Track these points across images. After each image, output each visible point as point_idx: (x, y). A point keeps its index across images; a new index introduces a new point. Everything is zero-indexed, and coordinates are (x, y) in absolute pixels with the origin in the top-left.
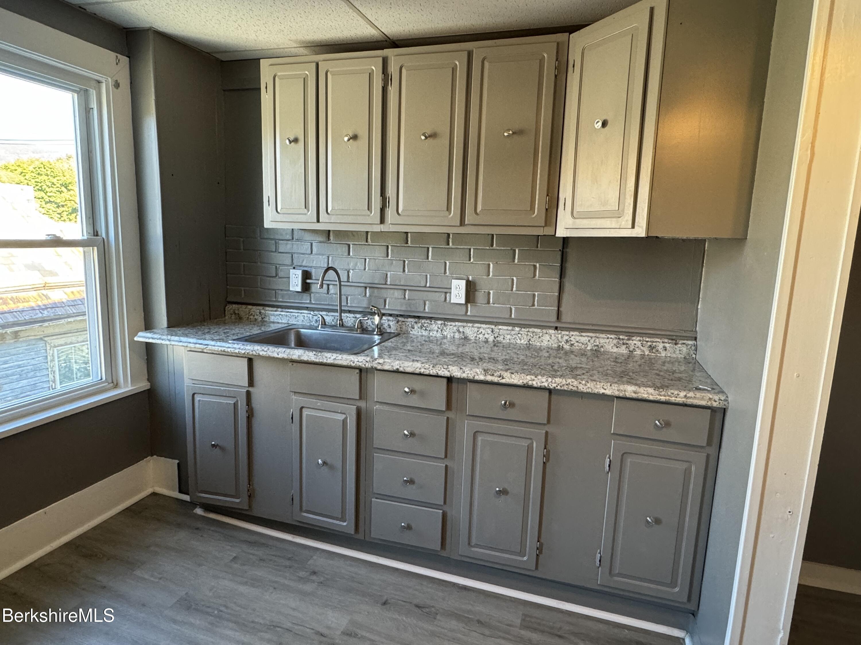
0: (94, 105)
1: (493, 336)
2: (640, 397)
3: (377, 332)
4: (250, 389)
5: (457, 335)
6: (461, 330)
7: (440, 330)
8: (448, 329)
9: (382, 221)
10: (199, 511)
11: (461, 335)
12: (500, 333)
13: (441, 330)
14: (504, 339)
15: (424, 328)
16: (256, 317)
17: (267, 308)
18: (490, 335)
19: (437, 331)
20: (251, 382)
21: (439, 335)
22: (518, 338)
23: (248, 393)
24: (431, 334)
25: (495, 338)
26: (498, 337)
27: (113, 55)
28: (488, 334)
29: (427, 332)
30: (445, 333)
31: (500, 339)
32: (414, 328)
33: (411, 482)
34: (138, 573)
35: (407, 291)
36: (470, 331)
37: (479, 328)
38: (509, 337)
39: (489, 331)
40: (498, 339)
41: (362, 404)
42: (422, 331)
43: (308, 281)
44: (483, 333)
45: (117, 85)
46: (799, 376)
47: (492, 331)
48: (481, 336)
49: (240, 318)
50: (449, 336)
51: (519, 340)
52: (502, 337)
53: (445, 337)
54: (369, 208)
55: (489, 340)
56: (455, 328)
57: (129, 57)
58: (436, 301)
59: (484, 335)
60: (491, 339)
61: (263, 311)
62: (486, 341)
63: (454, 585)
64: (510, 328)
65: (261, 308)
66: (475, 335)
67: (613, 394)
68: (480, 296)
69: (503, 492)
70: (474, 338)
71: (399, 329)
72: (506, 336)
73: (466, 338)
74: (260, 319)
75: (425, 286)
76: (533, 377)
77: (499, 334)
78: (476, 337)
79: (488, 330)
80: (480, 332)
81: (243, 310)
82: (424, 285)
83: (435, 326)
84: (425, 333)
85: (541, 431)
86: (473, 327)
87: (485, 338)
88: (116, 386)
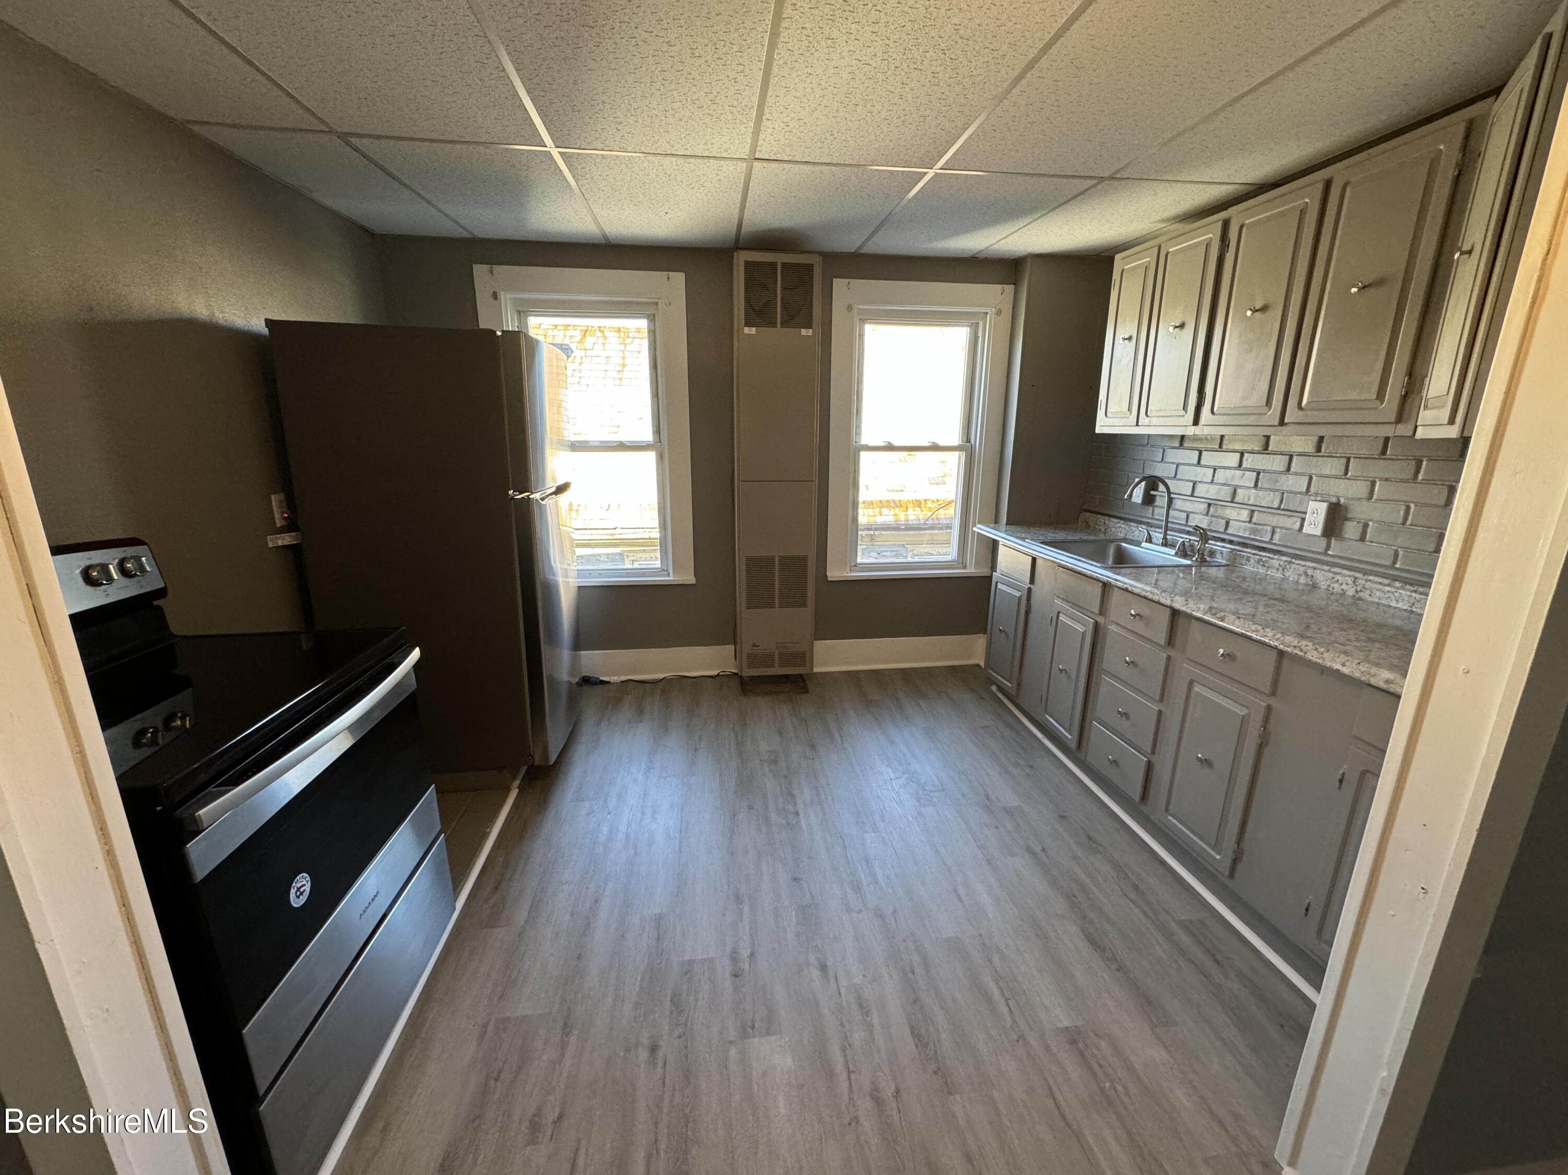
0: (980, 334)
1: (1353, 589)
2: (1392, 690)
3: (1197, 559)
4: (1032, 586)
5: (1302, 580)
6: (1310, 572)
7: (1281, 569)
8: (1292, 570)
9: (1196, 422)
10: (994, 688)
11: (1308, 580)
12: (1366, 587)
13: (1283, 570)
14: (1370, 595)
15: (1262, 563)
16: (1101, 527)
17: (1112, 519)
18: (1350, 586)
19: (1278, 570)
20: (1032, 581)
21: (1279, 575)
22: (1393, 598)
23: (1029, 589)
24: (1269, 573)
25: (1357, 592)
26: (1361, 591)
27: (999, 287)
28: (1347, 584)
29: (1264, 568)
30: (1287, 574)
31: (1365, 595)
32: (1249, 561)
33: (1125, 715)
34: (922, 703)
35: (1256, 512)
36: (1322, 577)
37: (1335, 573)
38: (1378, 594)
39: (1350, 581)
40: (1361, 594)
41: (1101, 620)
42: (1260, 567)
43: (1152, 492)
44: (1340, 582)
45: (999, 313)
46: (1468, 672)
47: (1354, 582)
48: (1336, 585)
49: (1089, 527)
50: (1291, 579)
51: (1394, 602)
52: (1368, 592)
53: (1285, 579)
54: (1185, 408)
55: (1347, 593)
56: (1302, 569)
57: (1014, 284)
58: (1287, 529)
59: (1341, 584)
60: (1351, 592)
61: (1107, 522)
62: (1343, 594)
63: (1152, 852)
64: (1386, 581)
65: (1106, 518)
66: (1328, 582)
67: (1351, 674)
68: (1351, 530)
69: (1207, 762)
70: (1325, 587)
71: (1232, 560)
72: (1374, 591)
73: (1314, 586)
74: (1103, 529)
75: (1278, 508)
76: (1259, 628)
77: (1364, 588)
78: (1329, 586)
79: (1348, 579)
80: (1336, 579)
81: (1092, 518)
82: (1276, 506)
83: (1276, 561)
84: (1262, 570)
85: (1262, 703)
86: (1329, 571)
87: (1342, 590)
88: (965, 567)
